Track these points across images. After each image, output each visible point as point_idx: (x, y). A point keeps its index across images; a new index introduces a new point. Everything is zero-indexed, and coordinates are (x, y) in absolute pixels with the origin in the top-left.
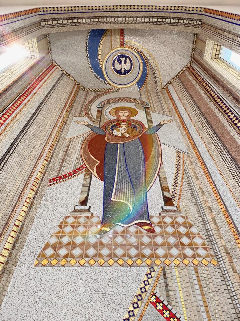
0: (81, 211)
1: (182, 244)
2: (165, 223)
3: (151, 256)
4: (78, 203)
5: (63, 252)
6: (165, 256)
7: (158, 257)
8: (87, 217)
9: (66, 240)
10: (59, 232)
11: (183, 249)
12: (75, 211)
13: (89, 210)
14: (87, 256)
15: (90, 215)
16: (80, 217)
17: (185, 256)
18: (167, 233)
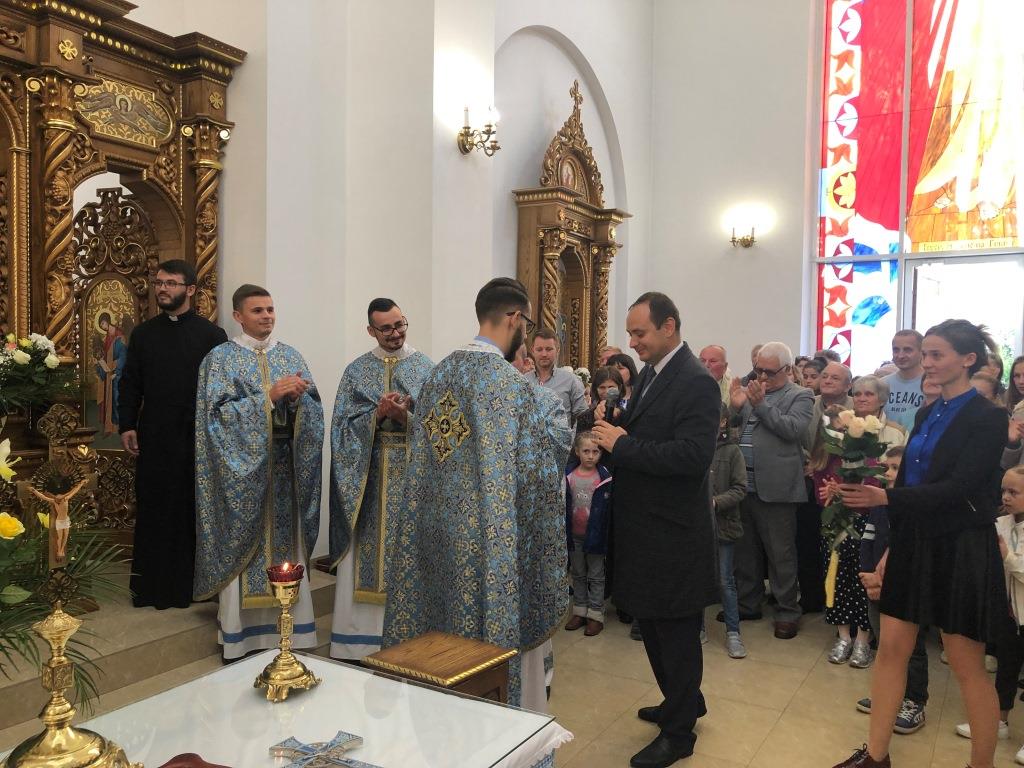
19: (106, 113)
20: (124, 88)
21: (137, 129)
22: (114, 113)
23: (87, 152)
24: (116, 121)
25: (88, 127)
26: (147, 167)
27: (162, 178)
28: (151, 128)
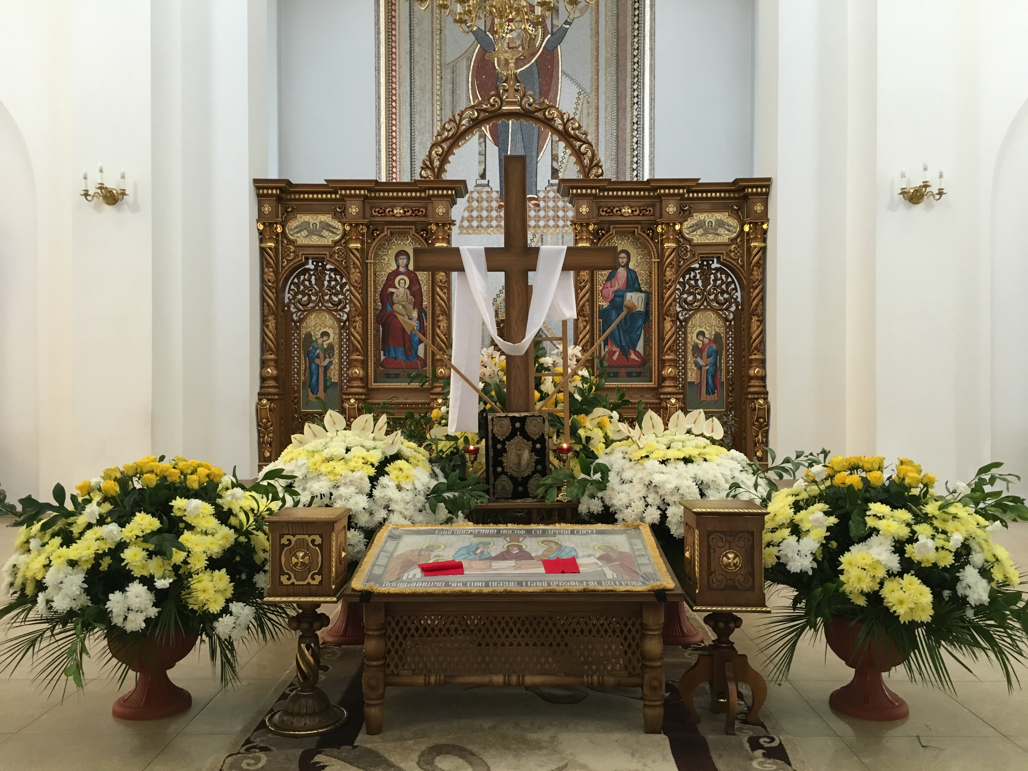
0: (482, 185)
1: (558, 217)
2: (549, 198)
3: (535, 227)
4: (478, 177)
5: (475, 224)
6: (544, 226)
7: (539, 227)
8: (488, 192)
9: (475, 214)
10: (469, 207)
11: (558, 221)
12: (477, 185)
13: (488, 185)
14: (492, 227)
15: (489, 190)
16: (482, 192)
17: (558, 226)
18: (548, 207)
19: (700, 231)
20: (710, 216)
21: (718, 235)
22: (704, 230)
23: (689, 254)
24: (706, 233)
25: (690, 241)
26: (722, 254)
27: (731, 258)
28: (726, 232)
